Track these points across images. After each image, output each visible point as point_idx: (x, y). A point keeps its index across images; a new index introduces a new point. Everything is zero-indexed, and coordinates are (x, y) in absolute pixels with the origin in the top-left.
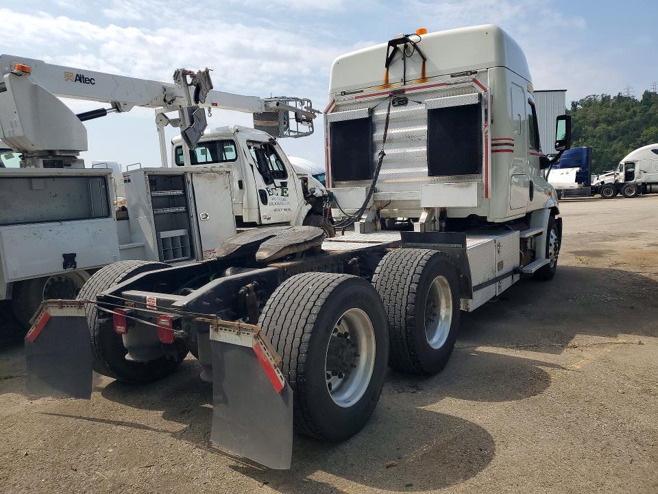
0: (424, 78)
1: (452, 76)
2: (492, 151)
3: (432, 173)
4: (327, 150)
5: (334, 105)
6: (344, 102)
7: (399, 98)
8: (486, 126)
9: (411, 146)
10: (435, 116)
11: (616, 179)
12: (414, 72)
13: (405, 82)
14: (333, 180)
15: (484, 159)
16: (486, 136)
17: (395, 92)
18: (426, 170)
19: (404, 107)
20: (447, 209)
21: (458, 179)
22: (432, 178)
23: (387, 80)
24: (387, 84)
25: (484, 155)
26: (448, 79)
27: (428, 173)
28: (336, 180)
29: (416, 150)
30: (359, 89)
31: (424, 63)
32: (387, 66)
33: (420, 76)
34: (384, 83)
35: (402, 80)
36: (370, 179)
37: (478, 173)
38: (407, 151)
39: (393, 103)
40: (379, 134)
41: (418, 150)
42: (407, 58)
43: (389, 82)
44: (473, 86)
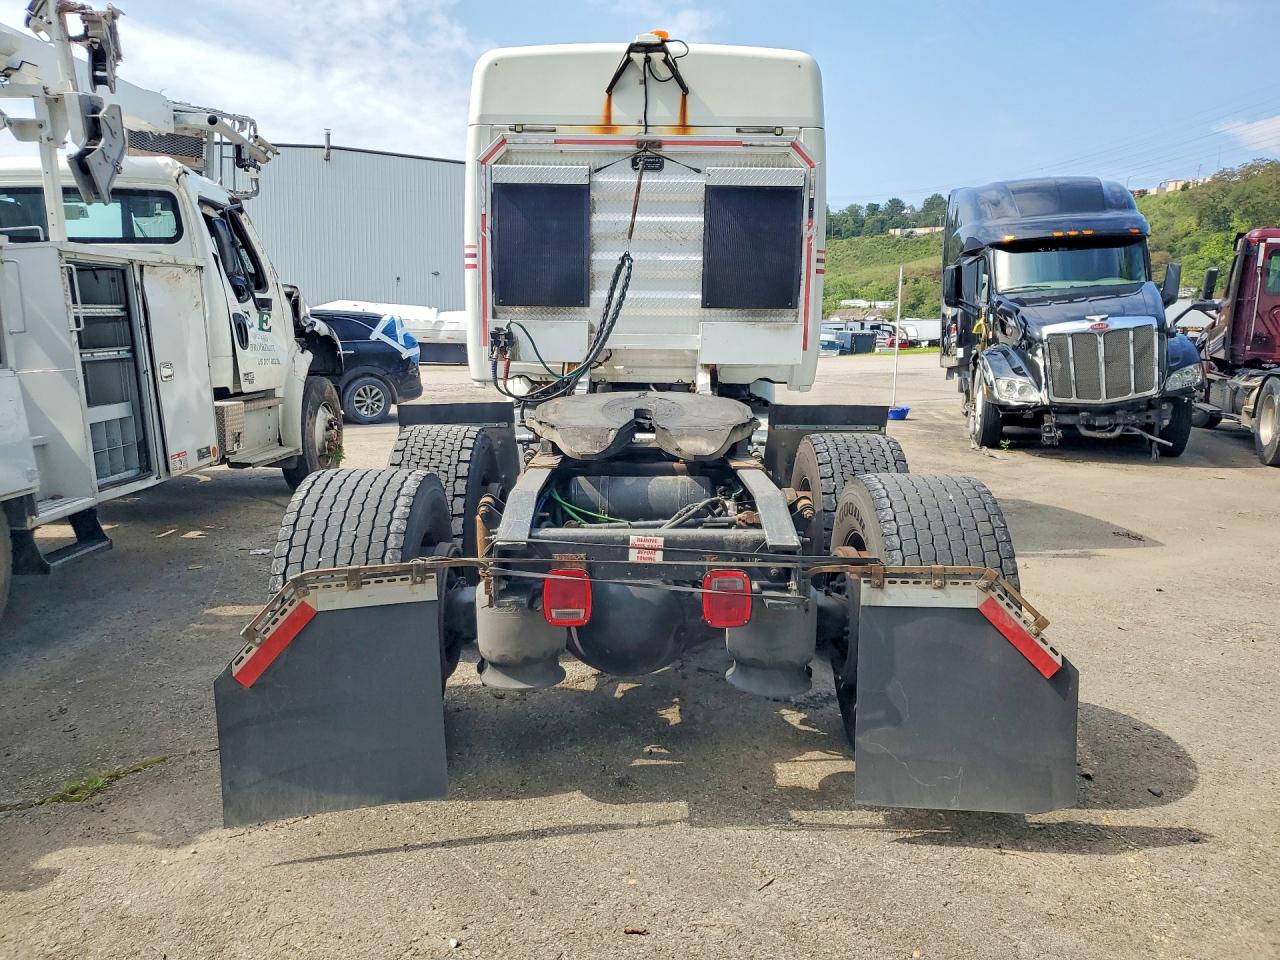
0: (684, 126)
1: (738, 131)
2: (818, 271)
3: (709, 302)
4: (484, 239)
5: (503, 149)
6: (525, 147)
7: (648, 157)
8: (809, 228)
9: (669, 251)
10: (718, 198)
12: (664, 111)
13: (646, 126)
14: (496, 304)
15: (803, 283)
16: (809, 245)
17: (641, 144)
18: (699, 296)
19: (655, 174)
20: (718, 368)
21: (753, 315)
22: (707, 311)
23: (608, 117)
24: (608, 125)
25: (804, 276)
26: (732, 135)
27: (703, 301)
28: (503, 304)
29: (678, 258)
30: (546, 124)
31: (684, 97)
32: (609, 91)
33: (677, 121)
34: (602, 121)
35: (640, 122)
36: (583, 305)
37: (791, 307)
38: (661, 258)
39: (634, 163)
40: (604, 220)
41: (683, 258)
42: (651, 82)
43: (613, 122)
44: (788, 155)
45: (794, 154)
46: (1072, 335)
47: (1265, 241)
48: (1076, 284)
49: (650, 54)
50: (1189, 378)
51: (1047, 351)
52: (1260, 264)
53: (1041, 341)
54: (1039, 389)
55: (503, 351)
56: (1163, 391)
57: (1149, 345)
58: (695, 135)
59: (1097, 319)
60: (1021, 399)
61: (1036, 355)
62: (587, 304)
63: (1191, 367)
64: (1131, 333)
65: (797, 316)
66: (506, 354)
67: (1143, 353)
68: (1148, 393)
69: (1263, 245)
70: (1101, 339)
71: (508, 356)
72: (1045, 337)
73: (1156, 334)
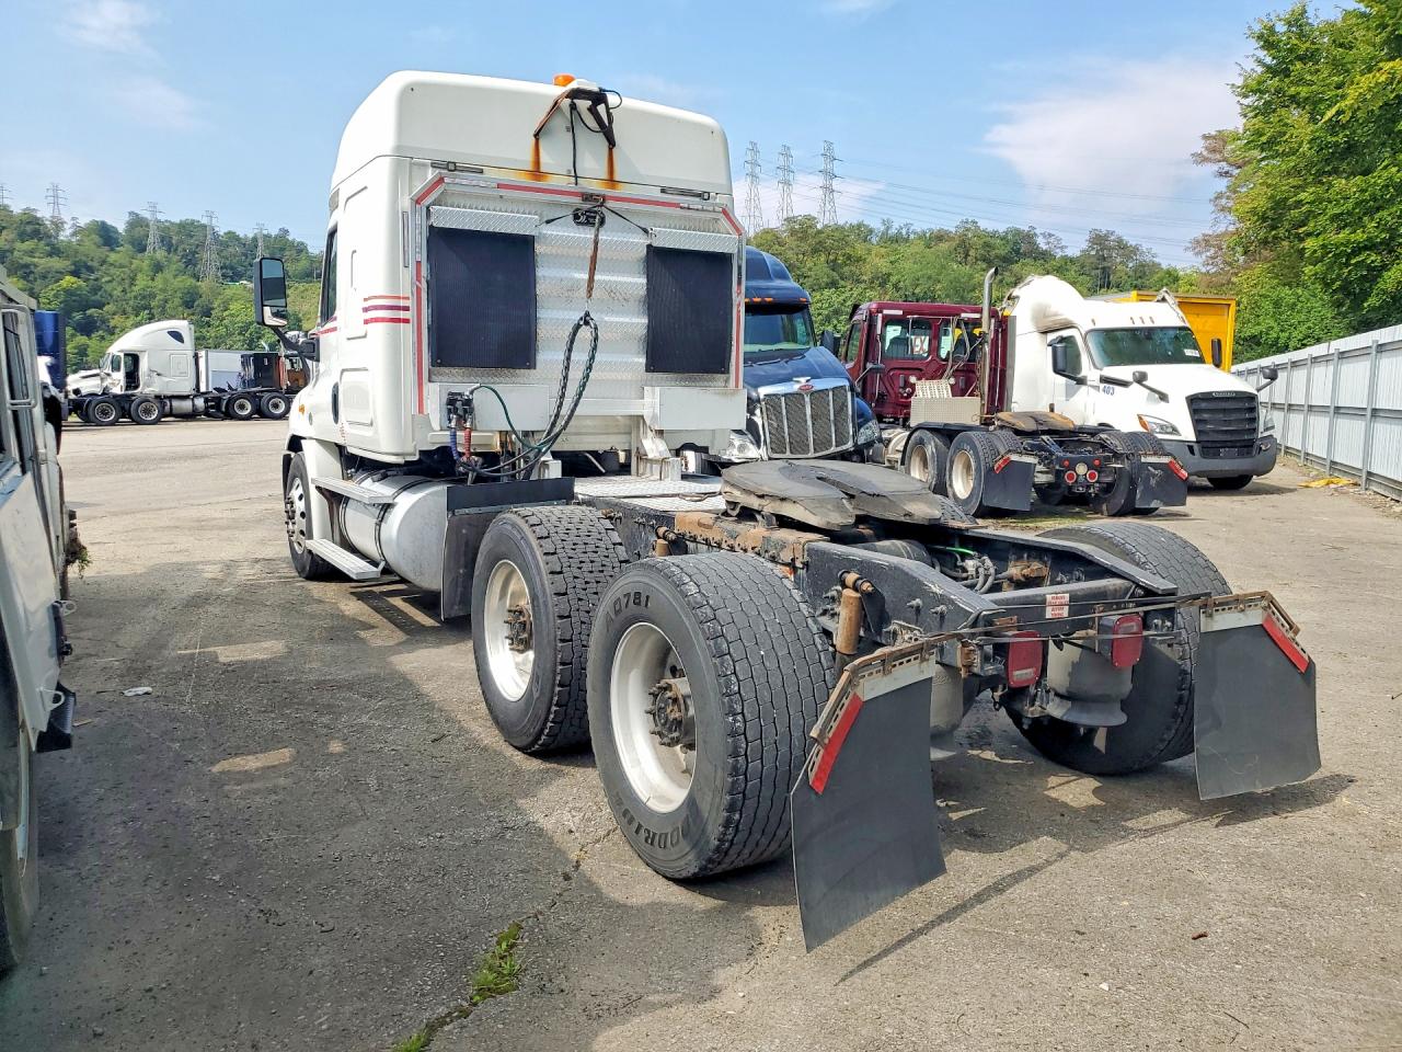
0: (612, 181)
1: (663, 191)
3: (652, 366)
4: (419, 290)
5: (440, 189)
6: (459, 189)
7: (588, 212)
8: (739, 294)
9: (611, 310)
10: (659, 260)
11: (105, 384)
12: (592, 163)
13: (576, 177)
14: (434, 363)
16: (738, 312)
17: (587, 197)
18: (642, 360)
19: (599, 229)
21: (690, 380)
22: (650, 374)
23: (537, 162)
24: (537, 172)
26: (656, 194)
27: (646, 365)
28: (440, 365)
29: (622, 319)
30: (474, 162)
31: (610, 150)
32: (537, 135)
33: (605, 176)
34: (530, 167)
35: (569, 171)
36: (529, 368)
37: (723, 373)
38: (606, 319)
39: (576, 217)
40: (548, 277)
41: (627, 320)
42: (579, 130)
43: (542, 169)
44: (716, 220)
45: (724, 222)
46: (785, 395)
47: (881, 312)
48: (764, 348)
49: (575, 101)
50: (869, 432)
51: (764, 409)
52: (879, 332)
53: (759, 401)
54: (759, 447)
55: (462, 419)
56: (856, 445)
57: (844, 405)
58: (622, 191)
59: (803, 380)
60: (741, 455)
61: (755, 415)
62: (533, 366)
63: (870, 424)
64: (831, 394)
65: (727, 381)
66: (465, 422)
67: (841, 409)
68: (844, 447)
69: (880, 315)
70: (807, 399)
71: (468, 425)
72: (762, 397)
73: (849, 394)
